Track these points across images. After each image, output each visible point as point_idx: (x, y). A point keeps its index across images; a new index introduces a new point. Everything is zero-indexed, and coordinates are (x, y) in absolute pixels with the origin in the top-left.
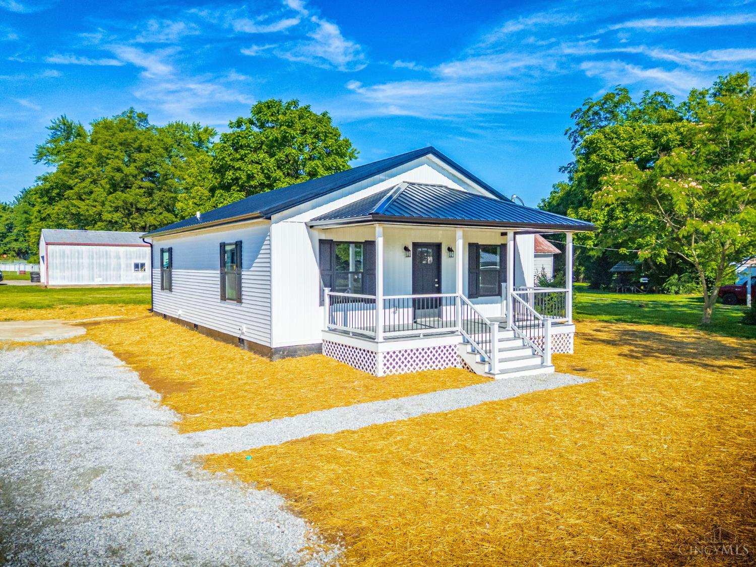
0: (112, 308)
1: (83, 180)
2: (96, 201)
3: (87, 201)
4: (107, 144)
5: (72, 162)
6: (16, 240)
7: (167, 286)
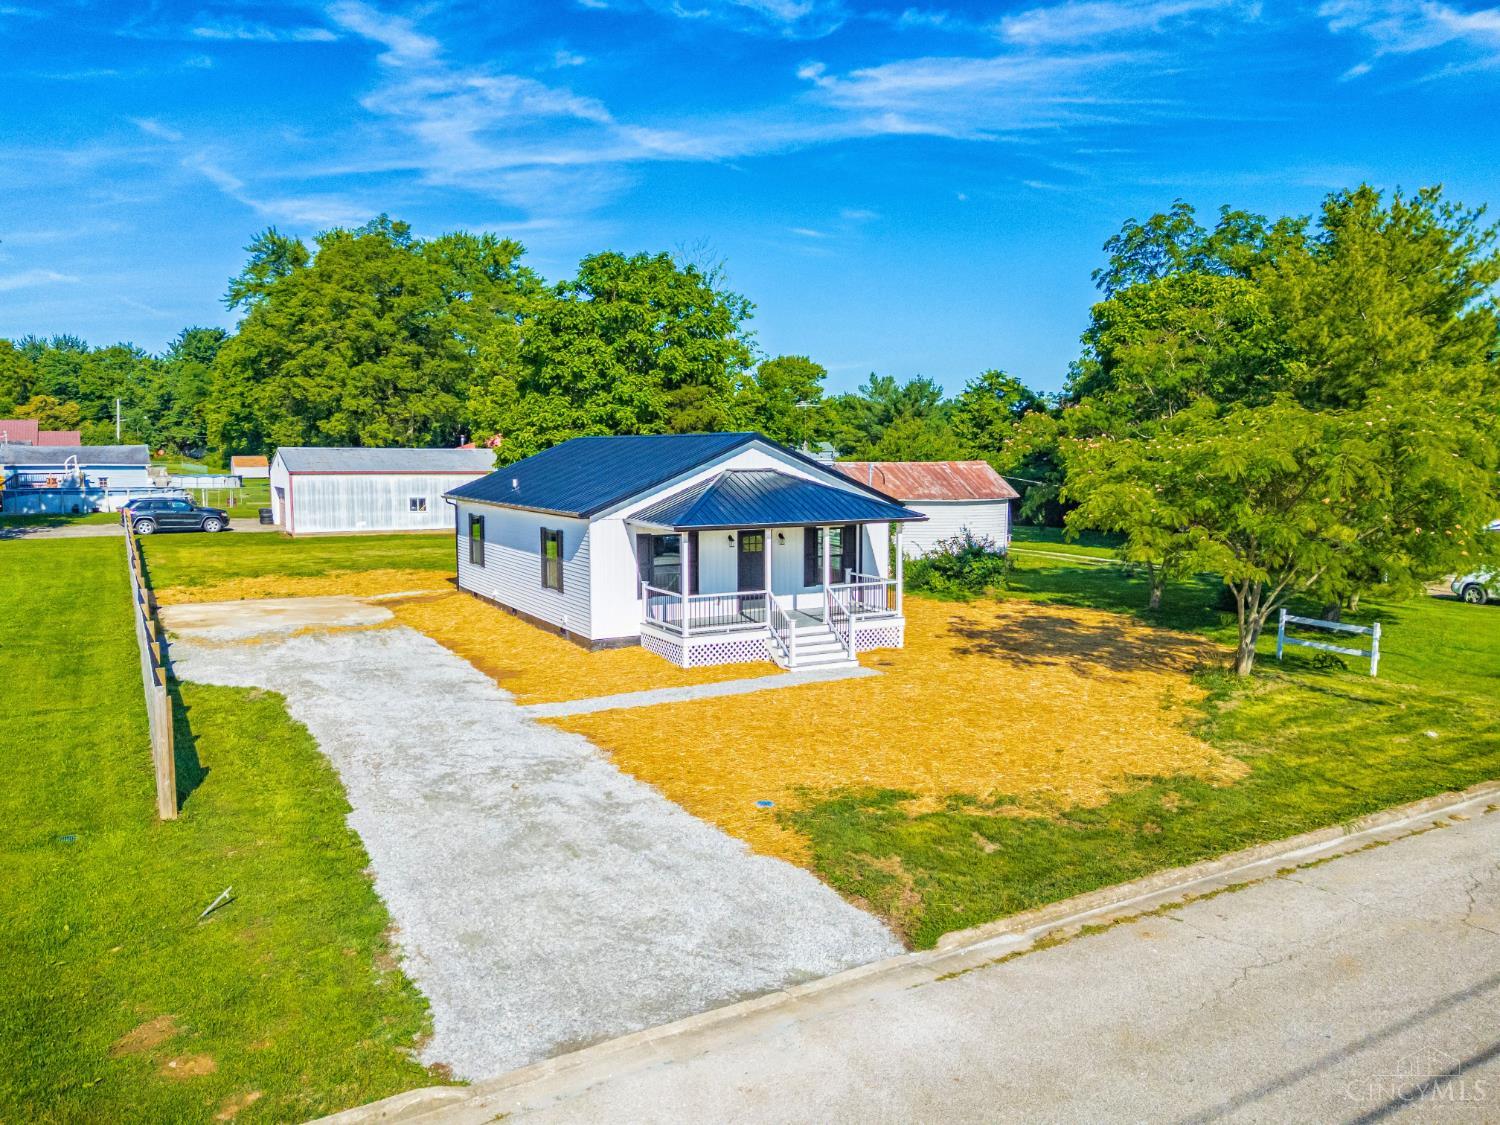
0: (401, 575)
1: (311, 343)
2: (333, 379)
3: (319, 379)
4: (348, 283)
5: (292, 315)
6: (178, 424)
7: (478, 559)
